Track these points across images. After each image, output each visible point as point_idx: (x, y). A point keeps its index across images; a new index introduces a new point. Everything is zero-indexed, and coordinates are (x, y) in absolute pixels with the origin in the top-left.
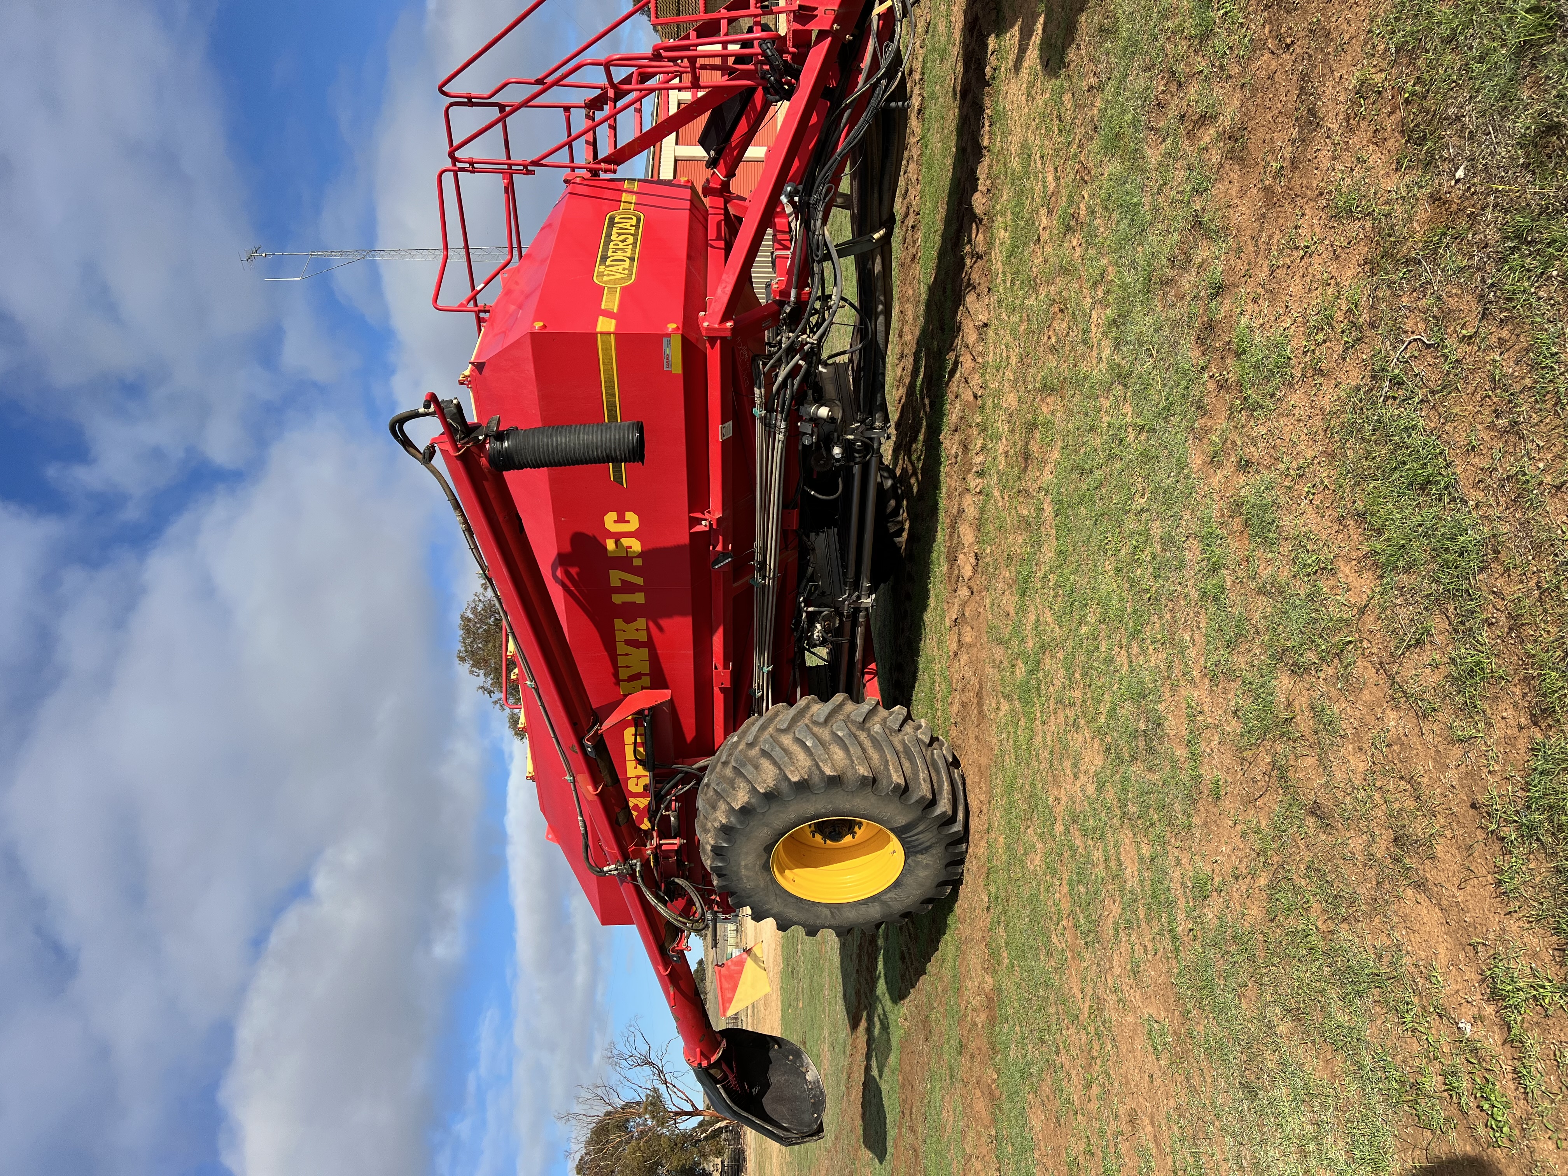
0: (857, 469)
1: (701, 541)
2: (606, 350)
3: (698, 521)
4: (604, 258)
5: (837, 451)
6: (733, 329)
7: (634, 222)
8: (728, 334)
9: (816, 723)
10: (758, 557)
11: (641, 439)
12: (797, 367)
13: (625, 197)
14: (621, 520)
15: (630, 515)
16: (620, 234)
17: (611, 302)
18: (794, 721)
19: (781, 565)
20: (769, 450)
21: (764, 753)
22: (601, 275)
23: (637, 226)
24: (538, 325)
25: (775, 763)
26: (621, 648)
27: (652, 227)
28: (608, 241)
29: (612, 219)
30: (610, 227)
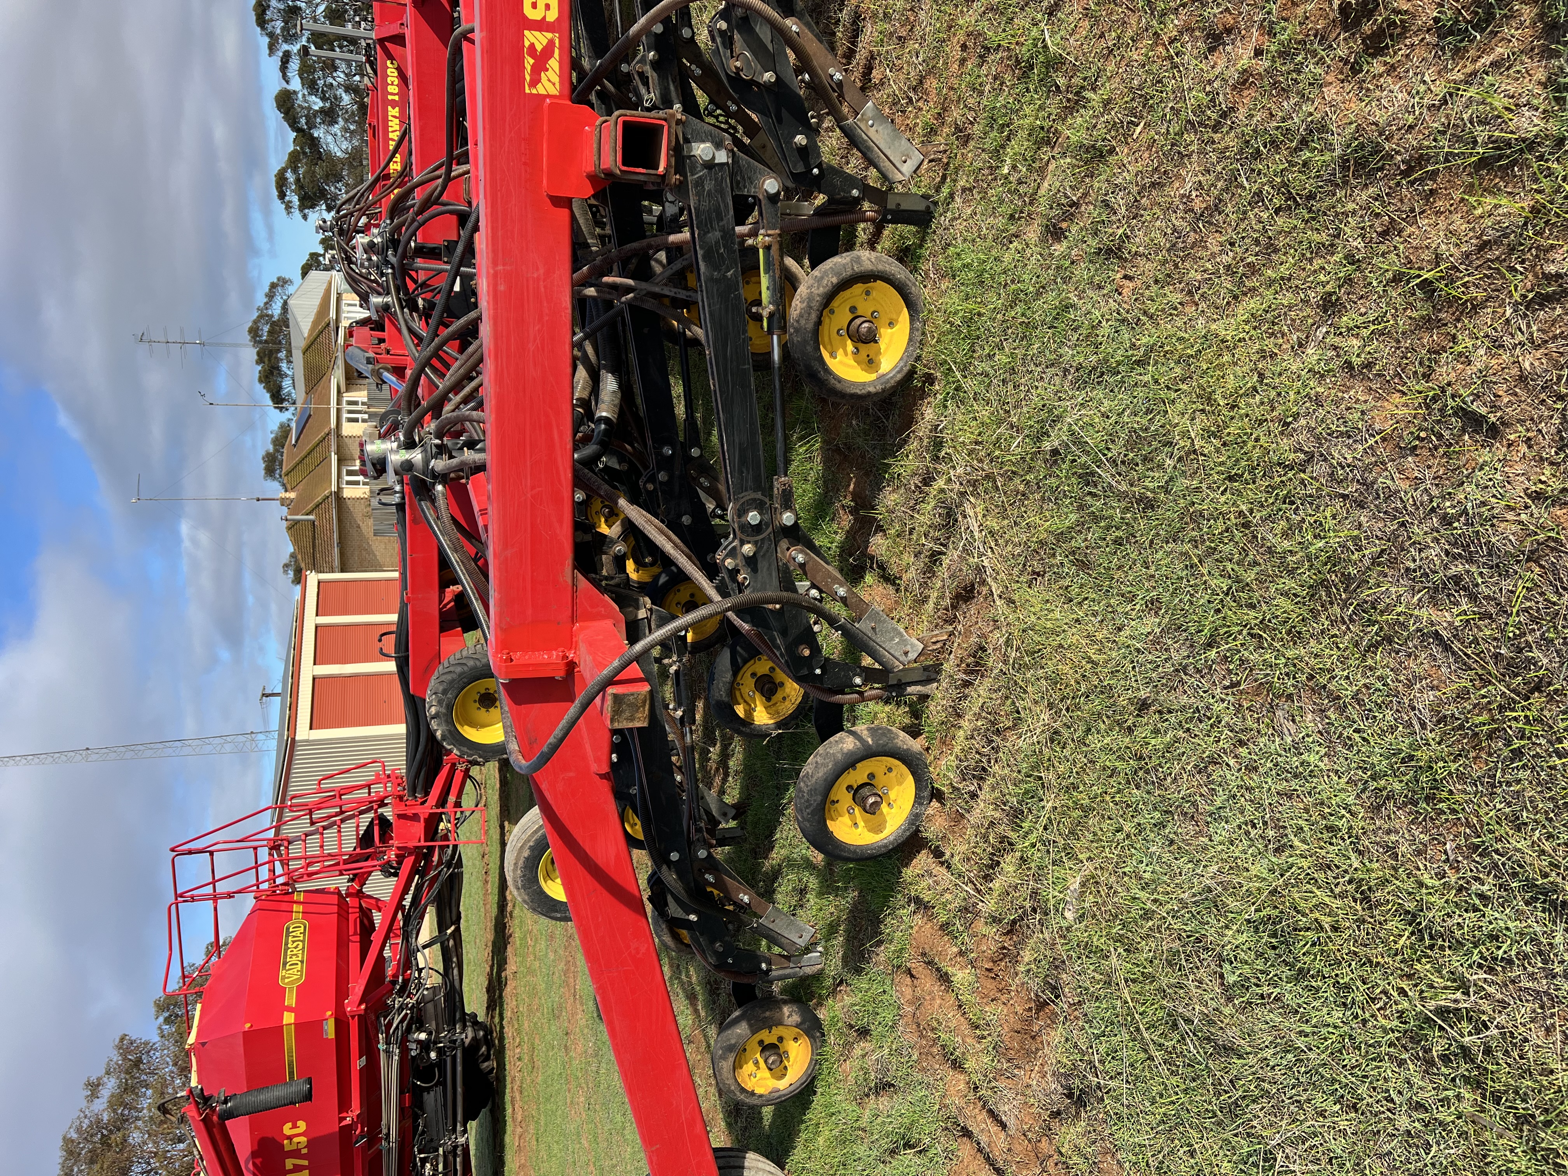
0: (449, 1060)
1: (346, 1131)
2: (289, 1033)
3: (345, 1118)
4: (285, 964)
5: (433, 1055)
6: (366, 1010)
7: (302, 930)
8: (362, 1013)
10: (385, 1131)
11: (311, 1088)
12: (406, 1014)
13: (295, 907)
14: (295, 1126)
15: (300, 1123)
16: (294, 942)
17: (291, 1000)
19: (401, 1131)
20: (389, 1065)
22: (284, 978)
23: (304, 933)
24: (248, 1025)
27: (314, 932)
28: (287, 949)
29: (288, 929)
30: (287, 936)
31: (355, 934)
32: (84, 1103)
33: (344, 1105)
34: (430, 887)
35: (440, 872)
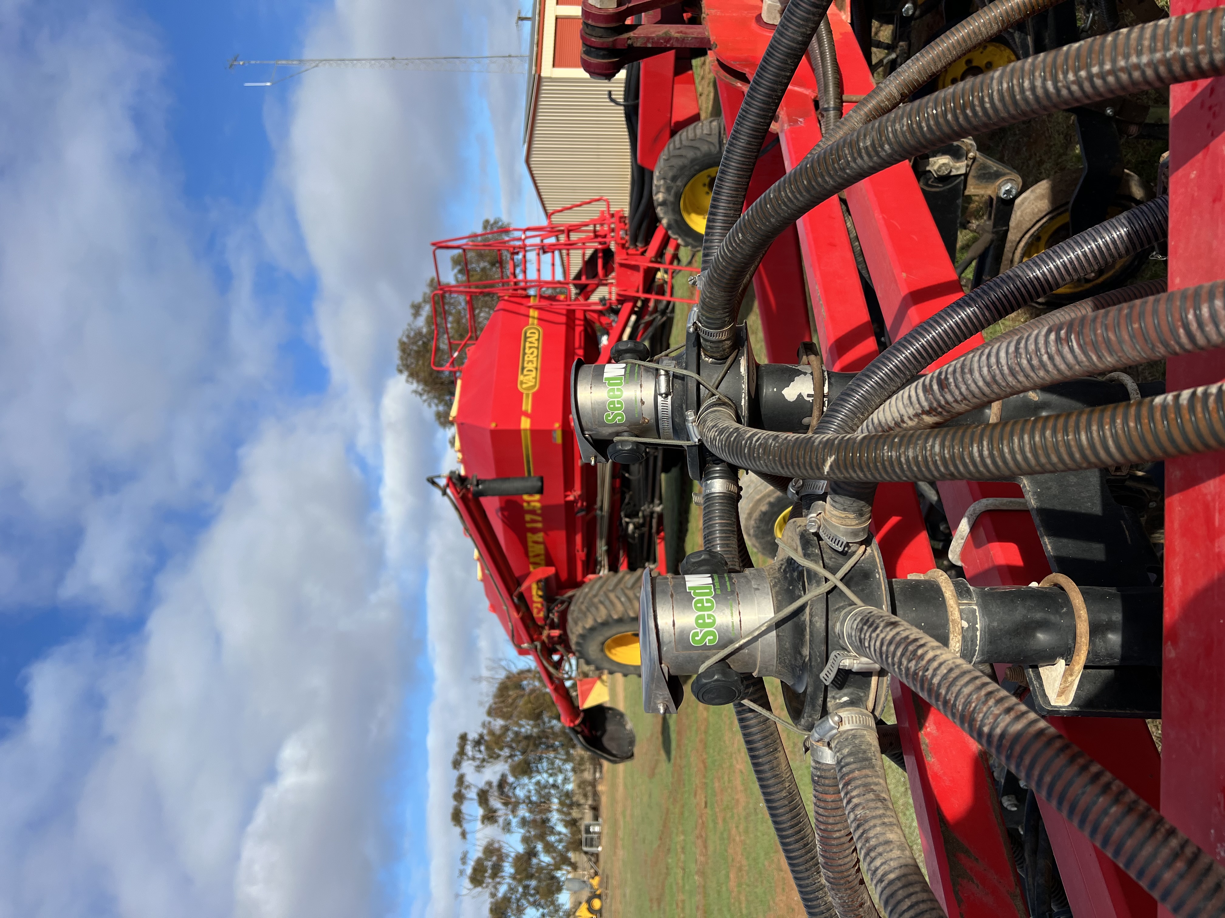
1: (569, 505)
3: (569, 496)
4: (523, 368)
7: (536, 336)
9: (627, 588)
10: (599, 504)
11: (542, 486)
13: (531, 312)
14: (531, 496)
16: (530, 348)
17: (527, 405)
18: (617, 585)
19: (612, 504)
21: (601, 602)
22: (522, 383)
23: (538, 340)
24: (494, 424)
25: (606, 607)
26: (530, 544)
27: (547, 340)
28: (524, 354)
29: (526, 333)
30: (525, 341)
31: (580, 348)
32: (411, 318)
33: (568, 486)
34: (646, 329)
35: (654, 319)
